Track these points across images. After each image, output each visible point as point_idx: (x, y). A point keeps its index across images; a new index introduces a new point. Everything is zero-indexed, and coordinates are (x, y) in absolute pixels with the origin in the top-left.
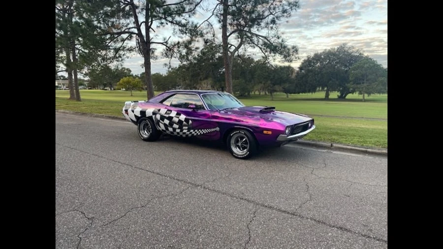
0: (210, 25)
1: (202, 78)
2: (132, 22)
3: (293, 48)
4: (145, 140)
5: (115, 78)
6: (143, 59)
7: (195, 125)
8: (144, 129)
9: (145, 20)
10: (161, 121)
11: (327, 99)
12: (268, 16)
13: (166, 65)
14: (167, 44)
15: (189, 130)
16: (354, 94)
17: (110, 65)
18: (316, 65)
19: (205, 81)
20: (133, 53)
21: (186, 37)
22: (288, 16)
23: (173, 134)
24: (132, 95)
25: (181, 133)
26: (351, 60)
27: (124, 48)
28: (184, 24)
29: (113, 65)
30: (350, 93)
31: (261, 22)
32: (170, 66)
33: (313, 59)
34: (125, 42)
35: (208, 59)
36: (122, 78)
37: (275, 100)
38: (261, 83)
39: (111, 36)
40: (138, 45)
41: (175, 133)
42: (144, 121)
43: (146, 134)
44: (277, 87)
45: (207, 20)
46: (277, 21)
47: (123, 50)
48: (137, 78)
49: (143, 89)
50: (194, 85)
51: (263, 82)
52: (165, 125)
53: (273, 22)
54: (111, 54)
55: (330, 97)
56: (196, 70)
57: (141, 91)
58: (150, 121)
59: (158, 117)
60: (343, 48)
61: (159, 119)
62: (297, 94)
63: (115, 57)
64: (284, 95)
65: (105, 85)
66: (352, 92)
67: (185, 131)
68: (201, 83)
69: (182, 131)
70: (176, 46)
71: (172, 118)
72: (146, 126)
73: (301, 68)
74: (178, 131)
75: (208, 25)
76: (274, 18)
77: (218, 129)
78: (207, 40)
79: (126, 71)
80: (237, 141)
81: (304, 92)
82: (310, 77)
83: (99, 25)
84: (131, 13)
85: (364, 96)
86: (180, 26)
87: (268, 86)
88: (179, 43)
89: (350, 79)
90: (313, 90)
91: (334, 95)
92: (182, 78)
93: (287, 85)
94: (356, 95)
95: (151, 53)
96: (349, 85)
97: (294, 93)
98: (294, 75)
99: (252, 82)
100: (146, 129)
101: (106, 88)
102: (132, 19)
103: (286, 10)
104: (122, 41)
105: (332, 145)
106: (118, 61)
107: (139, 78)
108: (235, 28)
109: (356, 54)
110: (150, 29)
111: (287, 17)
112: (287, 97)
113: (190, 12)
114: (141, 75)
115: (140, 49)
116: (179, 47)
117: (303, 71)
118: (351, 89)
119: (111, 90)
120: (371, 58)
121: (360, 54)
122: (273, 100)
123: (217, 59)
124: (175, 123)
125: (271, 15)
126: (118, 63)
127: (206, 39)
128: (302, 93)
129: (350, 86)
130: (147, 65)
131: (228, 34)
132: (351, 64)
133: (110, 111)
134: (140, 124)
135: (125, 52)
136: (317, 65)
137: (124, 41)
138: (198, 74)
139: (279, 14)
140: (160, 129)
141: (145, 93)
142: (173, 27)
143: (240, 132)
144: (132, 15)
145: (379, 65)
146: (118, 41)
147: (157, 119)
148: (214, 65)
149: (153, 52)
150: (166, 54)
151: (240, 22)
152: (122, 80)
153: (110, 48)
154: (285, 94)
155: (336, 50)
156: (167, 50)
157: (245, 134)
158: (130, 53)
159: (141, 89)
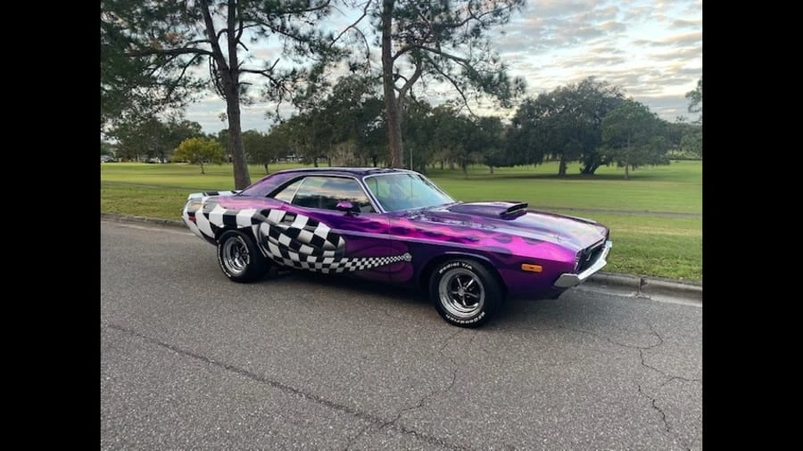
0: (360, 35)
1: (337, 140)
2: (201, 31)
3: (517, 82)
4: (235, 279)
5: (170, 141)
6: (225, 103)
7: (351, 248)
8: (233, 256)
9: (226, 27)
10: (271, 238)
11: (562, 175)
12: (467, 20)
13: (269, 114)
14: (272, 73)
15: (337, 258)
16: (611, 165)
17: (157, 115)
18: (542, 114)
19: (342, 145)
20: (204, 92)
21: (309, 62)
22: (504, 21)
23: (301, 266)
24: (203, 173)
25: (319, 266)
26: (602, 105)
27: (186, 81)
28: (304, 36)
29: (165, 116)
30: (602, 164)
31: (453, 33)
32: (278, 117)
33: (537, 103)
34: (188, 69)
35: (347, 105)
36: (184, 140)
37: (470, 179)
38: (446, 147)
39: (159, 56)
40: (214, 77)
41: (305, 265)
42: (232, 238)
43: (237, 267)
44: (474, 155)
45: (353, 26)
46: (483, 32)
47: (184, 86)
48: (213, 140)
49: (224, 160)
50: (320, 152)
51: (450, 146)
52: (281, 246)
53: (476, 32)
54: (160, 93)
55: (568, 171)
56: (325, 125)
57: (220, 164)
58: (246, 236)
59: (265, 228)
60: (589, 84)
61: (267, 234)
62: (509, 168)
63: (167, 100)
64: (486, 169)
65: (151, 154)
66: (607, 163)
67: (327, 261)
68: (335, 150)
69: (320, 259)
70: (290, 79)
71: (298, 231)
72: (236, 249)
73: (515, 121)
74: (312, 259)
75: (356, 35)
76: (477, 26)
77: (408, 257)
78: (355, 64)
79: (190, 127)
80: (453, 285)
81: (522, 163)
82: (533, 136)
83: (133, 35)
84: (199, 13)
85: (627, 169)
86: (296, 39)
87: (459, 155)
88: (294, 72)
89: (604, 139)
90: (537, 159)
91: (575, 167)
92: (297, 140)
93: (492, 152)
94: (612, 169)
95: (240, 90)
96: (601, 149)
97: (506, 166)
98: (504, 133)
99: (430, 147)
100: (237, 256)
101: (152, 160)
102: (202, 25)
103: (501, 10)
104: (180, 67)
105: (642, 282)
106: (174, 107)
107: (217, 140)
108: (404, 44)
109: (611, 95)
110: (238, 45)
111: (502, 23)
112: (492, 172)
113: (319, 8)
114: (220, 134)
115: (217, 84)
116: (294, 81)
117: (520, 127)
118: (604, 157)
119: (163, 162)
120: (639, 102)
121: (619, 95)
122: (467, 179)
123: (363, 104)
124: (306, 244)
125: (474, 20)
126: (173, 110)
127: (353, 62)
128: (518, 165)
129: (603, 151)
130: (233, 114)
131: (393, 55)
132: (603, 113)
133: (157, 208)
134: (223, 243)
135: (189, 90)
136: (544, 116)
137: (185, 68)
138: (329, 132)
139: (488, 17)
140: (270, 255)
141: (230, 167)
142: (283, 41)
143: (461, 266)
144: (199, 18)
145: (652, 115)
146: (172, 66)
147: (262, 234)
148: (358, 116)
149: (244, 91)
150: (270, 94)
151: (413, 33)
152: (182, 143)
153: (158, 81)
154: (488, 167)
155: (576, 88)
156: (272, 85)
157: (474, 270)
158: (199, 91)
159: (221, 161)
